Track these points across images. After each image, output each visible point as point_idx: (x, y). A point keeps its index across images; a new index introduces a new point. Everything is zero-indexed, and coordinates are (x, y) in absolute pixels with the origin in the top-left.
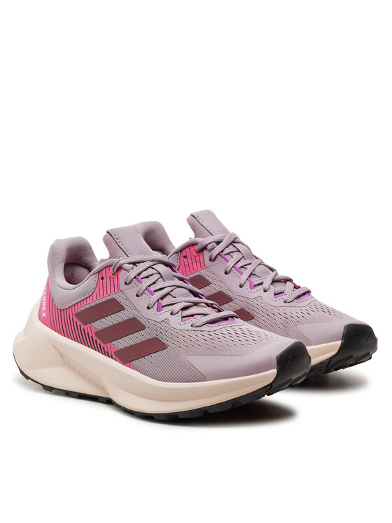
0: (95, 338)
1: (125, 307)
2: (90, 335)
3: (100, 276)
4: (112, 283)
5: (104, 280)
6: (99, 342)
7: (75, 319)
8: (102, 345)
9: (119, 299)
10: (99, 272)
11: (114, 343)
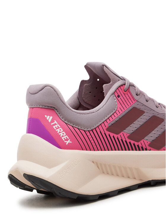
0: (128, 141)
1: (145, 111)
2: (124, 140)
3: (117, 95)
4: (128, 97)
5: (121, 97)
6: (132, 142)
7: (107, 133)
8: (136, 144)
9: (138, 107)
10: (114, 93)
11: (146, 138)
